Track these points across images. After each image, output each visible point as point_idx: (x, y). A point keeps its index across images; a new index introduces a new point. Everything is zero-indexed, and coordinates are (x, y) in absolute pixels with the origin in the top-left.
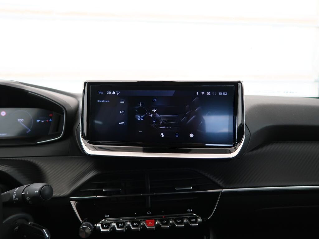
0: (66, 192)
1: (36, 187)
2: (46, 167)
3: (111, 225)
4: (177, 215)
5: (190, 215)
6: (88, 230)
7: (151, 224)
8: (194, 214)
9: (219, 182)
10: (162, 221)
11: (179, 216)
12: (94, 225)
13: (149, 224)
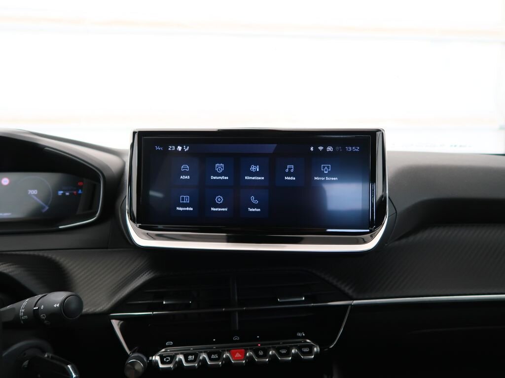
0: (103, 306)
1: (56, 299)
2: (73, 266)
3: (176, 358)
4: (281, 342)
5: (301, 342)
6: (140, 366)
7: (240, 356)
8: (308, 341)
9: (348, 290)
10: (256, 352)
11: (284, 343)
12: (148, 359)
13: (235, 357)
